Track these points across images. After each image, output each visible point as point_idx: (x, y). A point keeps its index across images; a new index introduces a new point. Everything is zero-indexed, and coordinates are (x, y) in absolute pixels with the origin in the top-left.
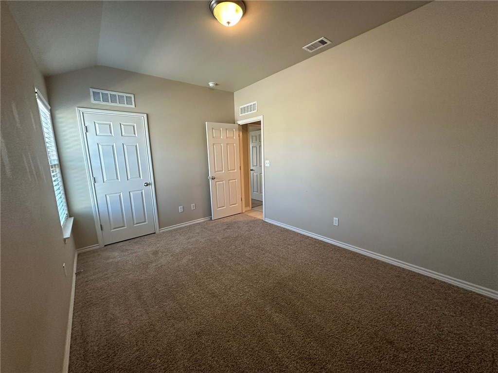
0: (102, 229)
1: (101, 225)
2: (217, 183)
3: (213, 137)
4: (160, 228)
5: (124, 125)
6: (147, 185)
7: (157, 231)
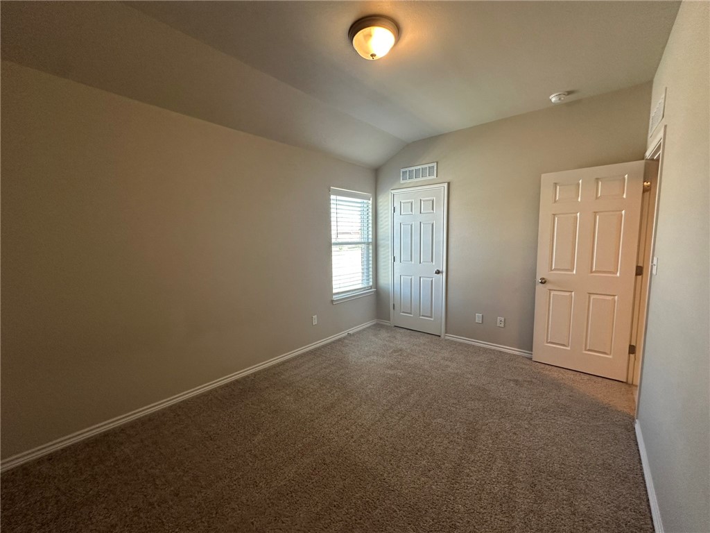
0: (394, 308)
1: (394, 305)
2: (552, 293)
3: (555, 201)
4: (446, 333)
5: (424, 201)
6: (438, 272)
7: (442, 336)
